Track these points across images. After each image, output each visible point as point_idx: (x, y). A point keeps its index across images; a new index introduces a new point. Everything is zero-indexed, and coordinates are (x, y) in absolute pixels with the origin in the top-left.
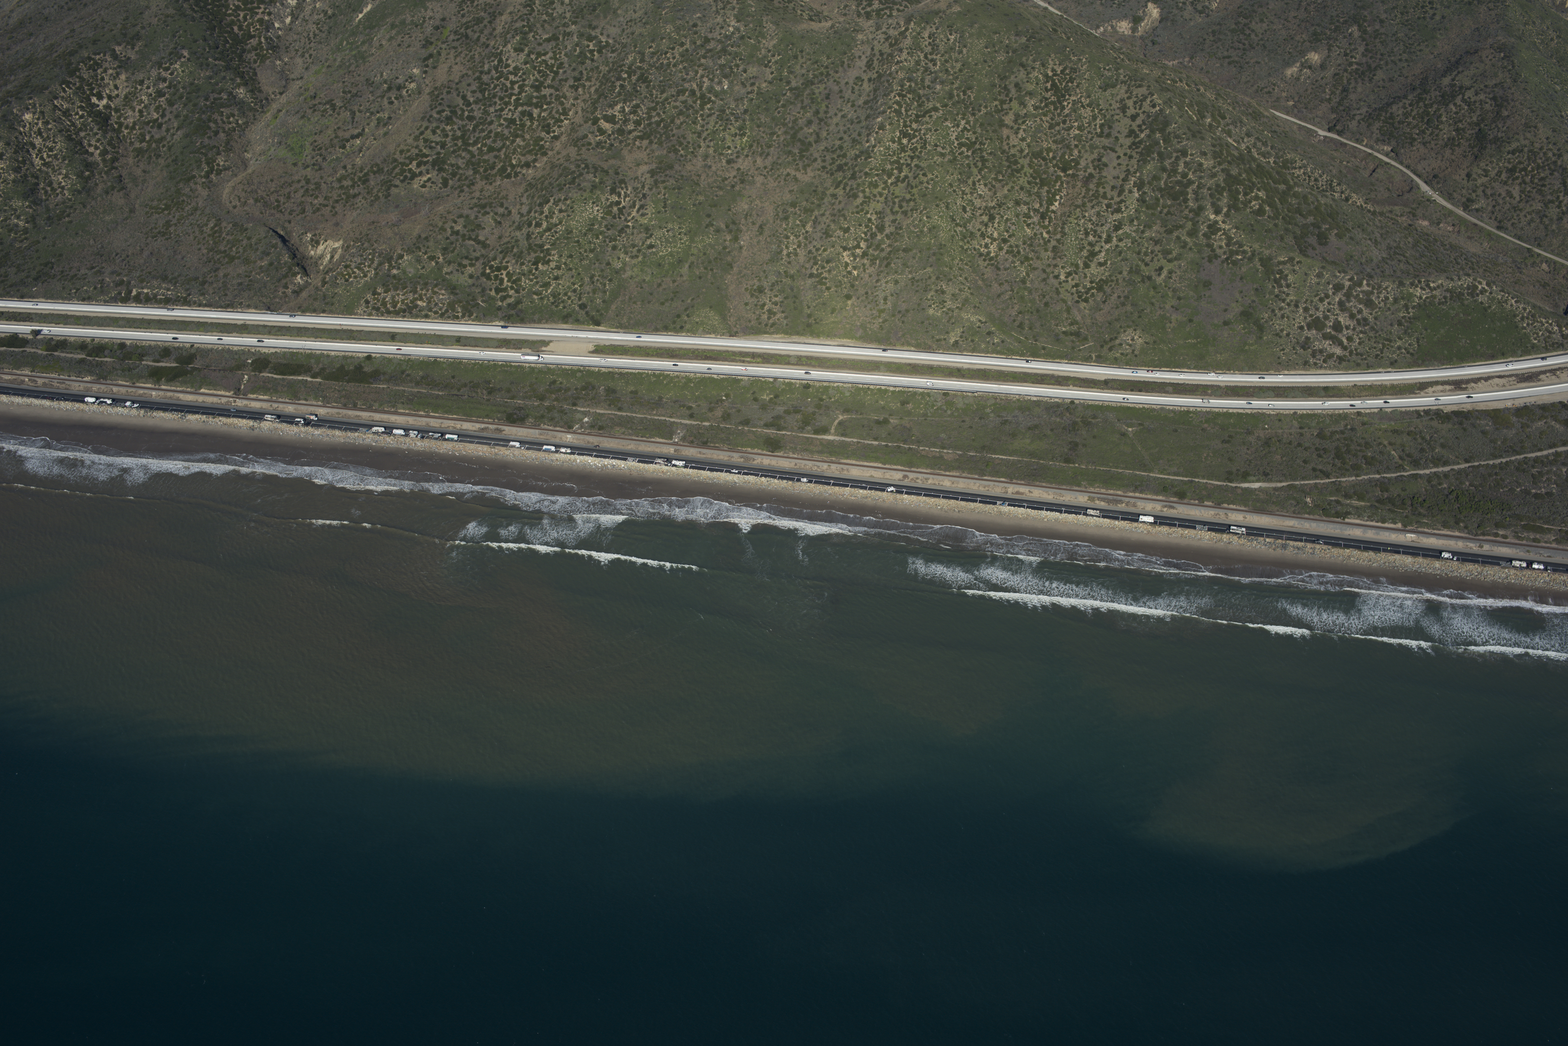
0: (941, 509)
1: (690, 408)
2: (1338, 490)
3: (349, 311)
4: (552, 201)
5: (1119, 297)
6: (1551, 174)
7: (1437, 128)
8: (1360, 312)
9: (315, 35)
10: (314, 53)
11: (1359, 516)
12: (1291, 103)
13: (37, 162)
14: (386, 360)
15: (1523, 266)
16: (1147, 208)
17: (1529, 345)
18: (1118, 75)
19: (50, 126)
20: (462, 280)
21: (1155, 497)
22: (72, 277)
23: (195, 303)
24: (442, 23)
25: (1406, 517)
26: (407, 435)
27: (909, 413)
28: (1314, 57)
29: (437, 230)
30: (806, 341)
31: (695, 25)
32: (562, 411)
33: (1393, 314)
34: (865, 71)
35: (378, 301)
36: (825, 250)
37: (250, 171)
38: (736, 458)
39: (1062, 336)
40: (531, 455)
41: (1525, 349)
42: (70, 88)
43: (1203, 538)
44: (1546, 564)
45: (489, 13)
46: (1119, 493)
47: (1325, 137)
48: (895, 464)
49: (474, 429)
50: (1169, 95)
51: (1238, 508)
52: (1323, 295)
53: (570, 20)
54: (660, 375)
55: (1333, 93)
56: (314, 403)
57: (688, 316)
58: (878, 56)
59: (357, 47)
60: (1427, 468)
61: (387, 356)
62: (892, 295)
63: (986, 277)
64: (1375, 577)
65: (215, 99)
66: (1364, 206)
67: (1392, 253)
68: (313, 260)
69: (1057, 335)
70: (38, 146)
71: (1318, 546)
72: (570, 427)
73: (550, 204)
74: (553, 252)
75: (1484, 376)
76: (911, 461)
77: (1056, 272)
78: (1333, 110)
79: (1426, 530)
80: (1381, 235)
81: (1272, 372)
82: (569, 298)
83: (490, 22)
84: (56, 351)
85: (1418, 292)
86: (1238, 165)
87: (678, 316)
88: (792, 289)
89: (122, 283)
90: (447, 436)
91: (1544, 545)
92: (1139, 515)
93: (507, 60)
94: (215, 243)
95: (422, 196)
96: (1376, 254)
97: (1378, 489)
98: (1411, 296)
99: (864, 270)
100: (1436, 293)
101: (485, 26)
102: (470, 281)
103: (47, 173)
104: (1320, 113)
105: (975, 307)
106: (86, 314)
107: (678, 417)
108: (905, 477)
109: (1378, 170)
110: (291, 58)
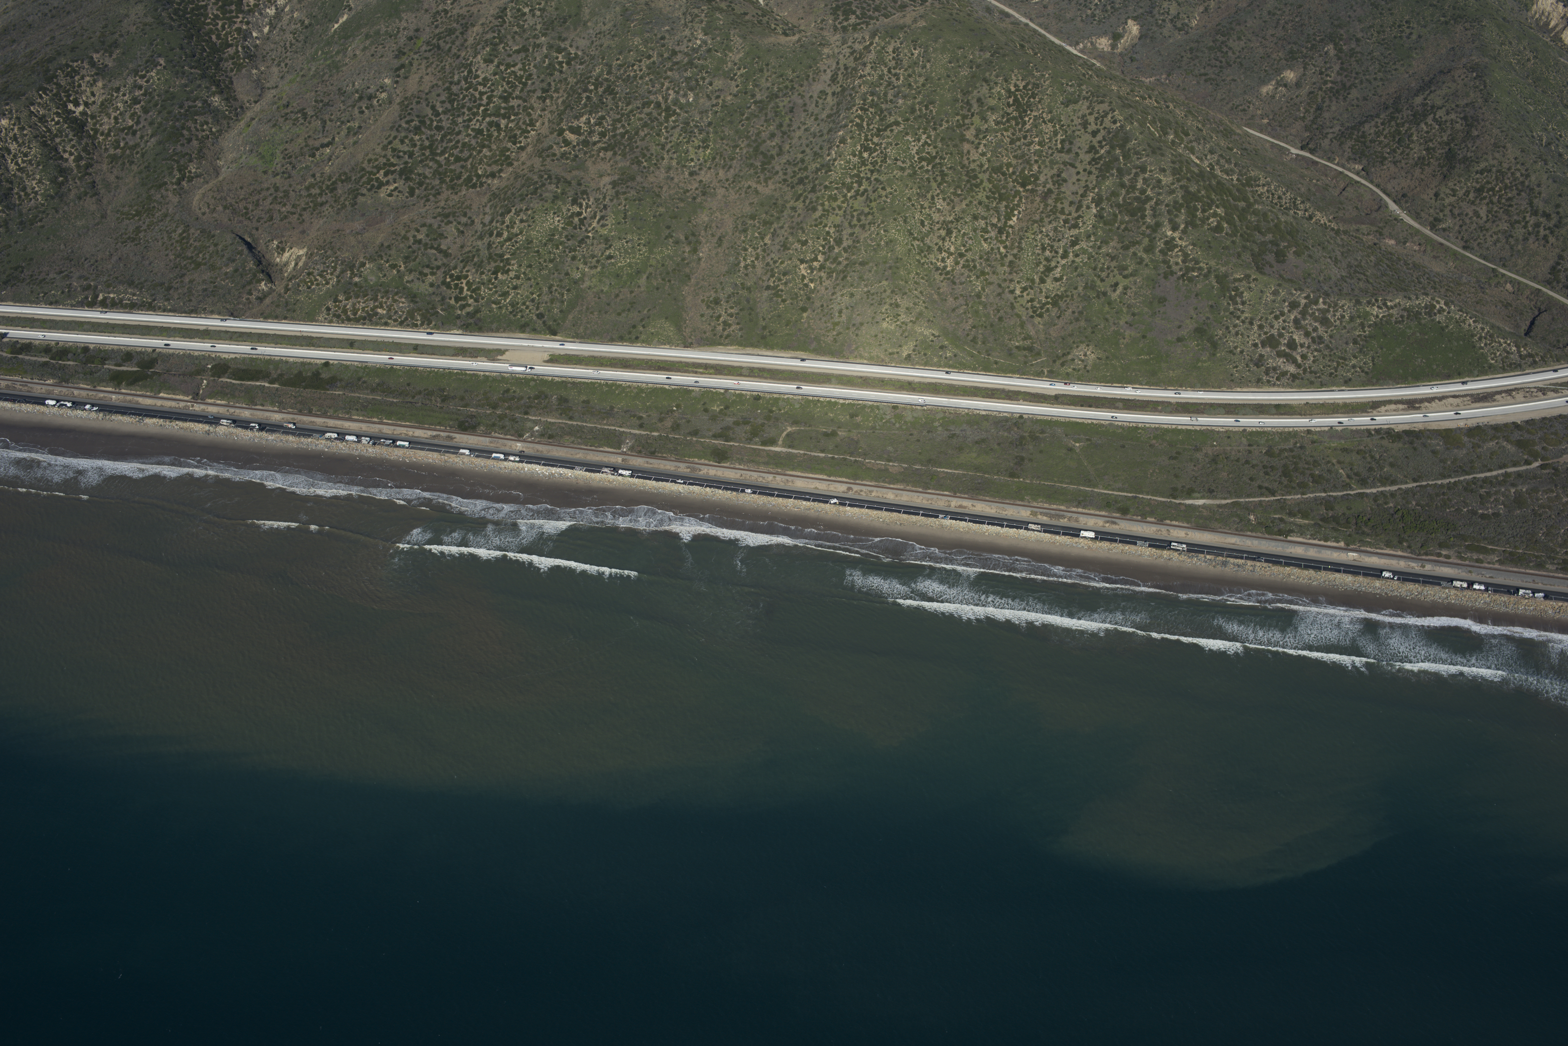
0: (883, 521)
1: (640, 418)
2: (1282, 508)
3: (310, 318)
4: (513, 211)
5: (1073, 312)
6: (1518, 194)
7: (1408, 147)
8: (1315, 329)
9: (291, 44)
10: (289, 62)
11: (1301, 534)
12: (1266, 121)
13: (12, 167)
14: (344, 367)
15: (1486, 286)
16: (1105, 224)
17: (1485, 365)
18: (1081, 91)
19: (25, 132)
20: (423, 288)
21: (1098, 513)
22: (41, 282)
23: (160, 308)
24: (416, 34)
25: (1350, 535)
26: (359, 442)
27: (858, 426)
28: (1290, 75)
29: (400, 238)
30: (760, 353)
31: (663, 38)
32: (514, 420)
33: (1348, 332)
34: (829, 85)
35: (339, 308)
36: (782, 263)
37: (220, 178)
38: (683, 468)
39: (1015, 351)
40: (480, 463)
41: (1484, 369)
42: (47, 95)
43: (1143, 554)
44: (1487, 585)
45: (462, 25)
46: (1062, 508)
47: (1297, 155)
48: (840, 477)
49: (426, 436)
50: (1131, 111)
51: (1181, 524)
52: (1278, 313)
53: (540, 32)
54: (612, 385)
55: (1307, 111)
56: (271, 408)
57: (644, 326)
58: (842, 70)
59: (332, 57)
60: (1374, 487)
61: (345, 363)
62: (847, 308)
63: (941, 290)
64: (1315, 596)
65: (189, 107)
66: (1328, 224)
67: (1352, 271)
68: (279, 267)
69: (1010, 350)
70: (13, 151)
71: (1258, 564)
72: (521, 436)
73: (512, 214)
74: (512, 262)
75: (1438, 395)
76: (856, 473)
77: (1012, 287)
78: (1307, 128)
79: (1369, 549)
80: (1342, 253)
81: (1225, 389)
82: (527, 307)
83: (462, 33)
84: (21, 354)
85: (1375, 310)
86: (1197, 182)
87: (634, 327)
88: (748, 301)
89: (88, 287)
90: (399, 443)
91: (1487, 565)
92: (1080, 530)
93: (477, 71)
94: (182, 249)
95: (389, 205)
96: (1335, 272)
97: (1323, 507)
98: (1367, 314)
99: (821, 283)
100: (1393, 312)
101: (457, 37)
102: (431, 290)
103: (21, 178)
104: (1293, 131)
105: (929, 321)
106: (52, 318)
107: (628, 427)
108: (849, 489)
109: (1348, 189)
110: (267, 67)
